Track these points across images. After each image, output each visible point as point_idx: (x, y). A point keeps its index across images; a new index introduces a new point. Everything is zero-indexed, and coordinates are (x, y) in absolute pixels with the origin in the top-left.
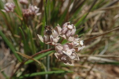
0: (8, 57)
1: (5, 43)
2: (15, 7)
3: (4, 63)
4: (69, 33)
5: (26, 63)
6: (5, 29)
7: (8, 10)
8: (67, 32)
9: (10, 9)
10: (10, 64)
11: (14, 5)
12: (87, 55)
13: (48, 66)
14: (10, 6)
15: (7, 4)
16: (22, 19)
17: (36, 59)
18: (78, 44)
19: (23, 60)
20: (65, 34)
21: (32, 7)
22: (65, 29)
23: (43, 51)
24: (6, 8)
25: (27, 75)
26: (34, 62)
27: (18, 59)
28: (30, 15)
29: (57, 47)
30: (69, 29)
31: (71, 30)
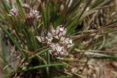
0: (14, 53)
1: (11, 41)
2: (18, 12)
3: (10, 58)
4: (61, 34)
5: (30, 58)
6: (10, 29)
7: (13, 14)
8: (59, 33)
9: (15, 14)
10: (16, 60)
11: (18, 10)
12: (83, 51)
13: (49, 60)
14: (15, 11)
15: (12, 10)
16: (25, 21)
17: (37, 55)
18: (68, 43)
19: (27, 56)
20: (58, 35)
21: (33, 11)
22: (58, 31)
23: (44, 47)
24: (11, 13)
25: (30, 68)
26: (36, 57)
27: (22, 55)
28: (31, 18)
29: (51, 46)
30: (60, 31)
31: (62, 32)
